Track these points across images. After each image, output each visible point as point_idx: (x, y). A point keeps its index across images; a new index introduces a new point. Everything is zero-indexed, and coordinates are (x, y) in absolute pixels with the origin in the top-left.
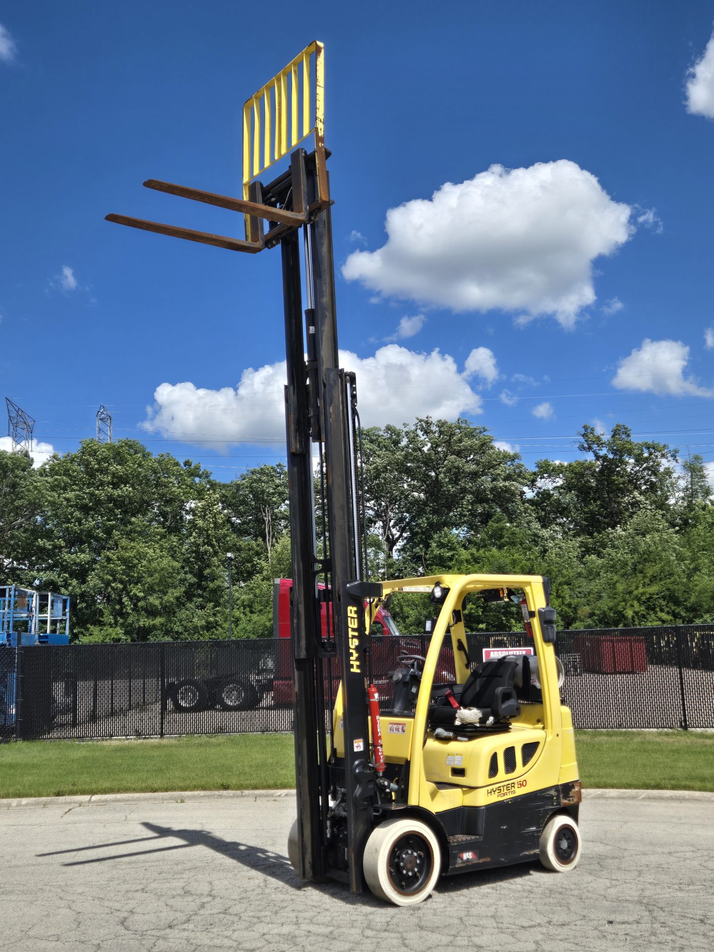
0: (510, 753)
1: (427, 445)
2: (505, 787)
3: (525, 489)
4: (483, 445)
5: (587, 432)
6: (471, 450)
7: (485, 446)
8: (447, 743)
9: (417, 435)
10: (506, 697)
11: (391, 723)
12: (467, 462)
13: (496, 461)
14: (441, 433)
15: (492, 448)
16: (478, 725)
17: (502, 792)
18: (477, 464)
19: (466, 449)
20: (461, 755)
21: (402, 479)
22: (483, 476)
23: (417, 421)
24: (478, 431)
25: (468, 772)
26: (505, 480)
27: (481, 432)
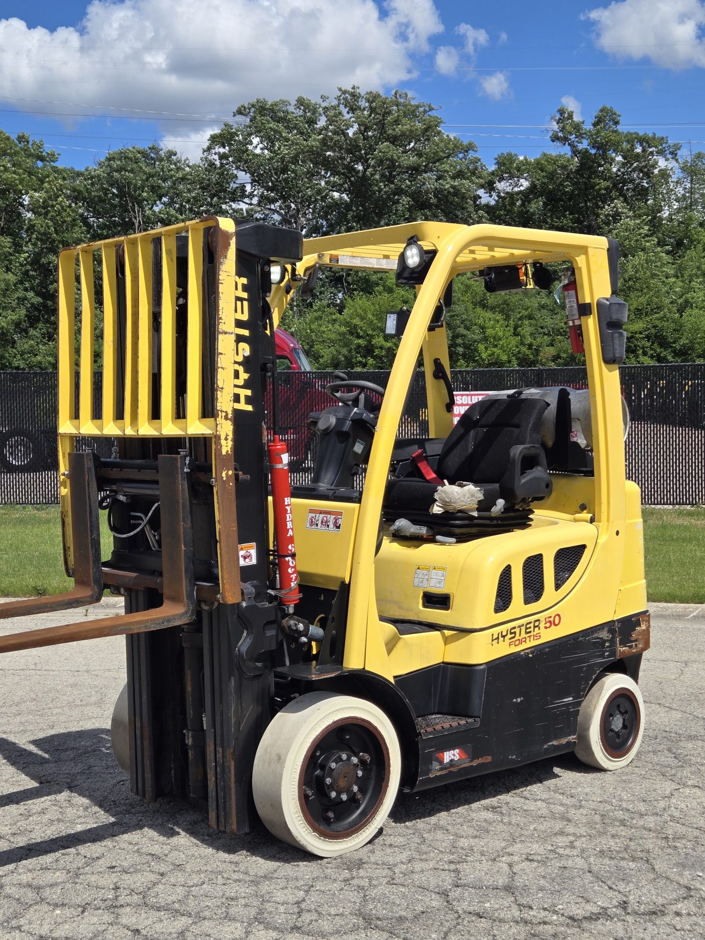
0: (533, 565)
1: (352, 127)
2: (523, 629)
3: (481, 192)
4: (426, 130)
5: (564, 116)
6: (411, 136)
7: (430, 129)
8: (418, 547)
9: (340, 113)
10: (529, 462)
11: (311, 511)
12: (405, 152)
13: (444, 153)
14: (372, 110)
15: (439, 133)
16: (475, 514)
17: (517, 637)
18: (420, 155)
19: (403, 134)
20: (444, 569)
21: (319, 173)
22: (426, 172)
23: (339, 93)
24: (421, 109)
25: (455, 602)
26: (454, 178)
27: (425, 112)
